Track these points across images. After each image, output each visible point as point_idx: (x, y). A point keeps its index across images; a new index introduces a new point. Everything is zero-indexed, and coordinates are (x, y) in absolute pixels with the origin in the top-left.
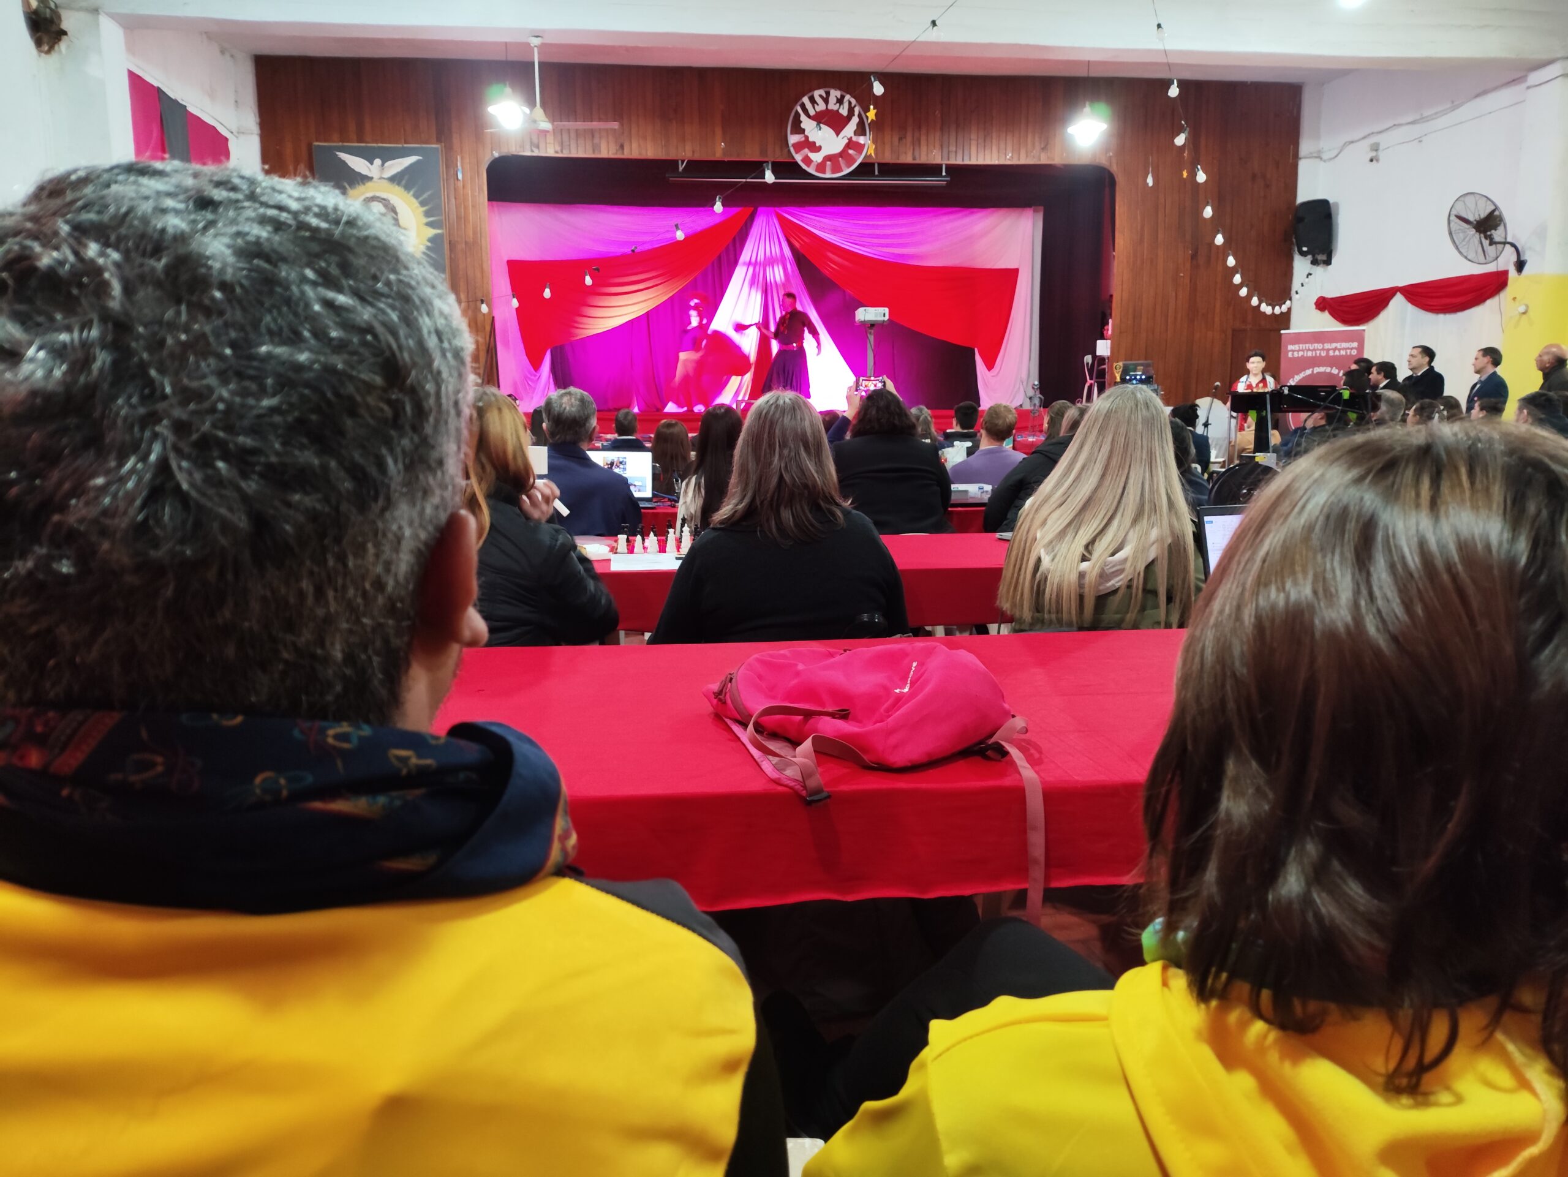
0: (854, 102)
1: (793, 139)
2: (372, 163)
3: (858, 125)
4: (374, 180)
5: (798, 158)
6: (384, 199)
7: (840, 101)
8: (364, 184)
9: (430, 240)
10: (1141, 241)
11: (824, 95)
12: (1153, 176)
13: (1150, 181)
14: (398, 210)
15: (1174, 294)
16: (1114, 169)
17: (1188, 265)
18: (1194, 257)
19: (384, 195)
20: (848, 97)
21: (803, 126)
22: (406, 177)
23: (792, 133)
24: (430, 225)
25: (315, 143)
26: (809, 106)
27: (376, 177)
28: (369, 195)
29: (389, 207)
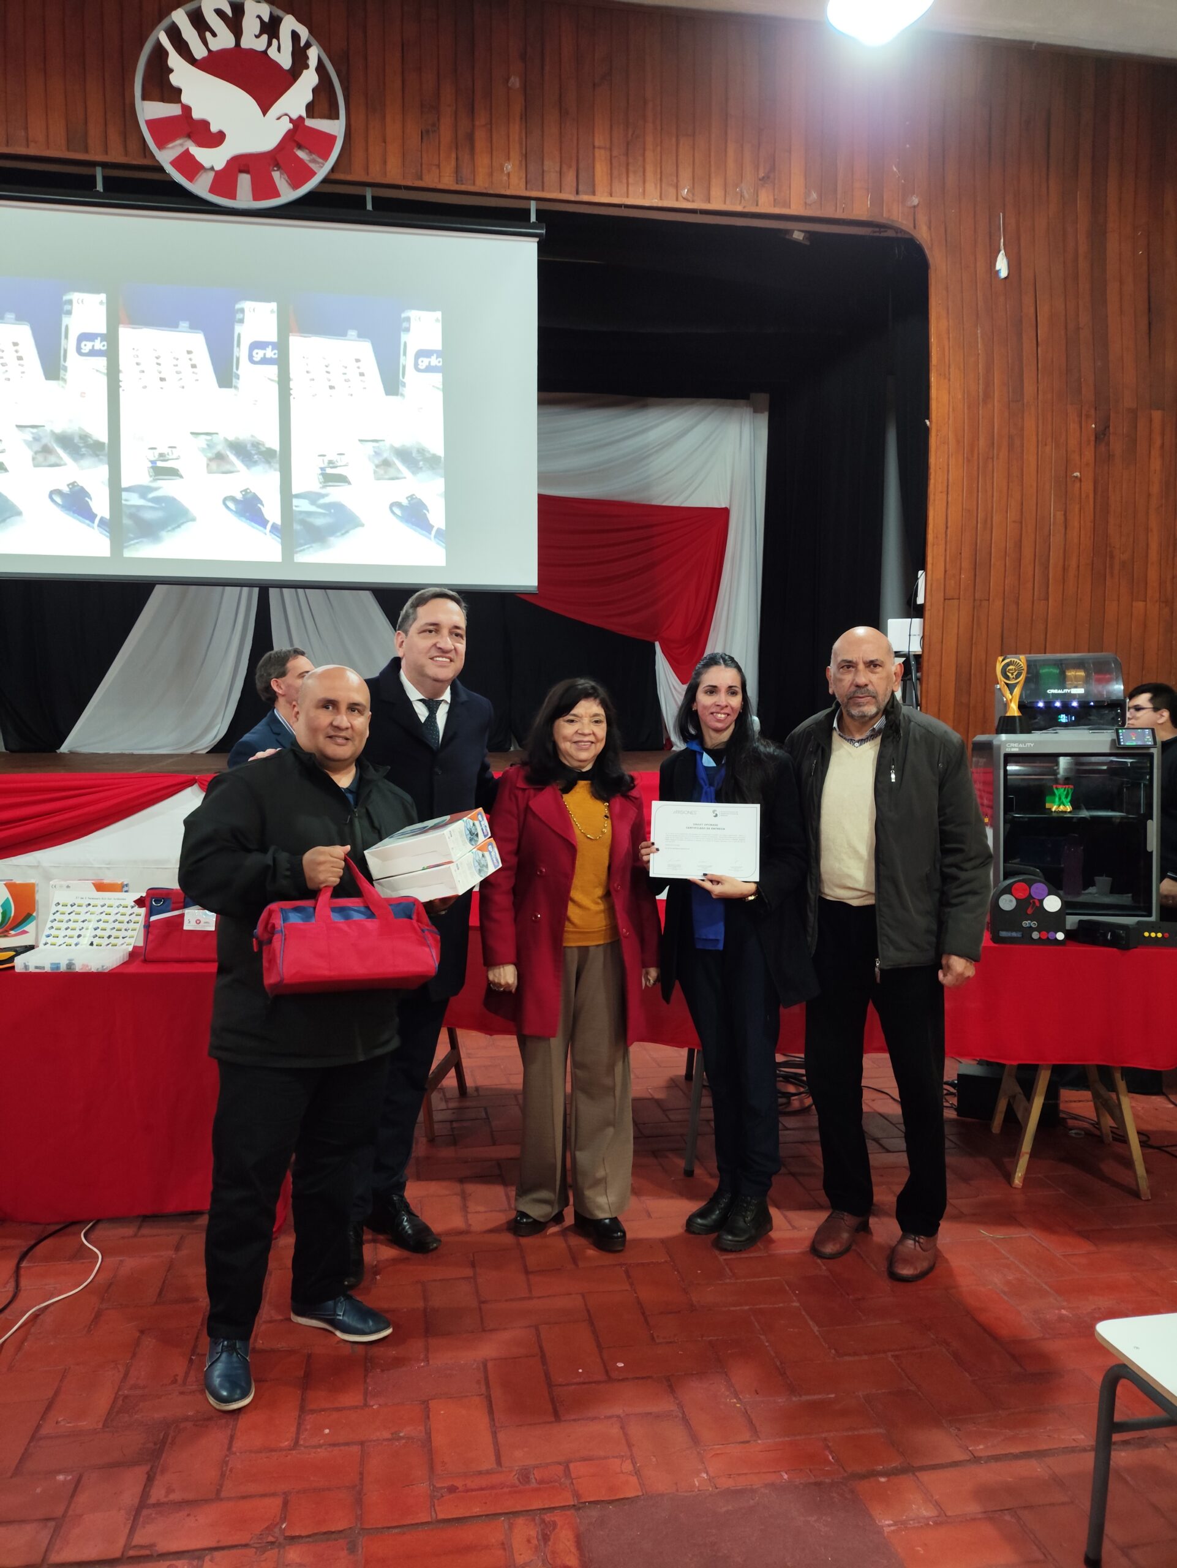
0: (304, 33)
1: (150, 110)
3: (315, 91)
5: (165, 157)
7: (271, 28)
10: (988, 396)
11: (229, 12)
12: (1006, 255)
13: (1002, 266)
15: (1060, 515)
16: (923, 235)
17: (1089, 454)
18: (1101, 436)
20: (289, 24)
21: (175, 79)
23: (145, 97)
26: (189, 33)
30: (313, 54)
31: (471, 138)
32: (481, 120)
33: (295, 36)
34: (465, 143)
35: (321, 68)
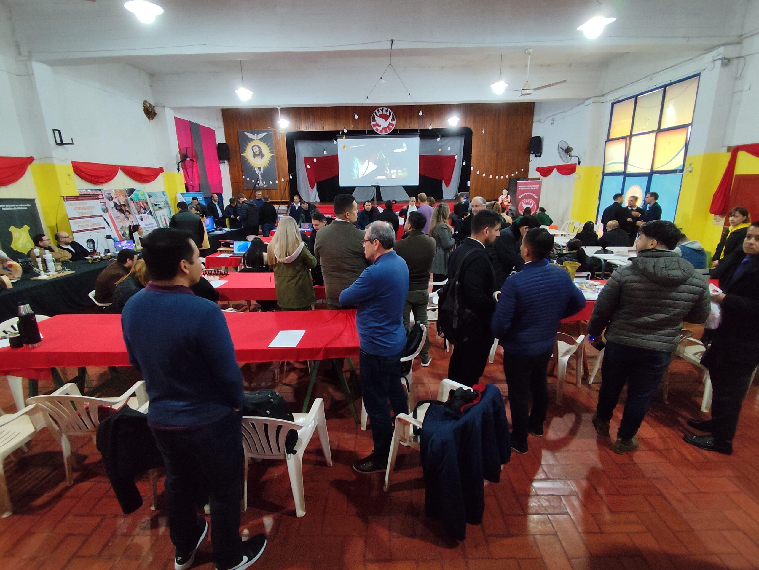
0: (391, 111)
1: (373, 123)
2: (254, 135)
3: (392, 118)
4: (255, 140)
5: (374, 129)
6: (258, 146)
7: (387, 111)
9: (271, 157)
10: (480, 151)
11: (382, 109)
12: (484, 130)
14: (262, 149)
15: (490, 167)
16: (472, 128)
17: (495, 158)
18: (497, 155)
19: (258, 144)
20: (389, 110)
21: (376, 119)
22: (264, 139)
23: (372, 121)
24: (270, 152)
25: (239, 130)
26: (377, 113)
27: (255, 139)
28: (254, 145)
29: (259, 148)
30: (392, 113)
31: (411, 122)
32: (412, 119)
33: (390, 111)
34: (410, 122)
35: (393, 115)
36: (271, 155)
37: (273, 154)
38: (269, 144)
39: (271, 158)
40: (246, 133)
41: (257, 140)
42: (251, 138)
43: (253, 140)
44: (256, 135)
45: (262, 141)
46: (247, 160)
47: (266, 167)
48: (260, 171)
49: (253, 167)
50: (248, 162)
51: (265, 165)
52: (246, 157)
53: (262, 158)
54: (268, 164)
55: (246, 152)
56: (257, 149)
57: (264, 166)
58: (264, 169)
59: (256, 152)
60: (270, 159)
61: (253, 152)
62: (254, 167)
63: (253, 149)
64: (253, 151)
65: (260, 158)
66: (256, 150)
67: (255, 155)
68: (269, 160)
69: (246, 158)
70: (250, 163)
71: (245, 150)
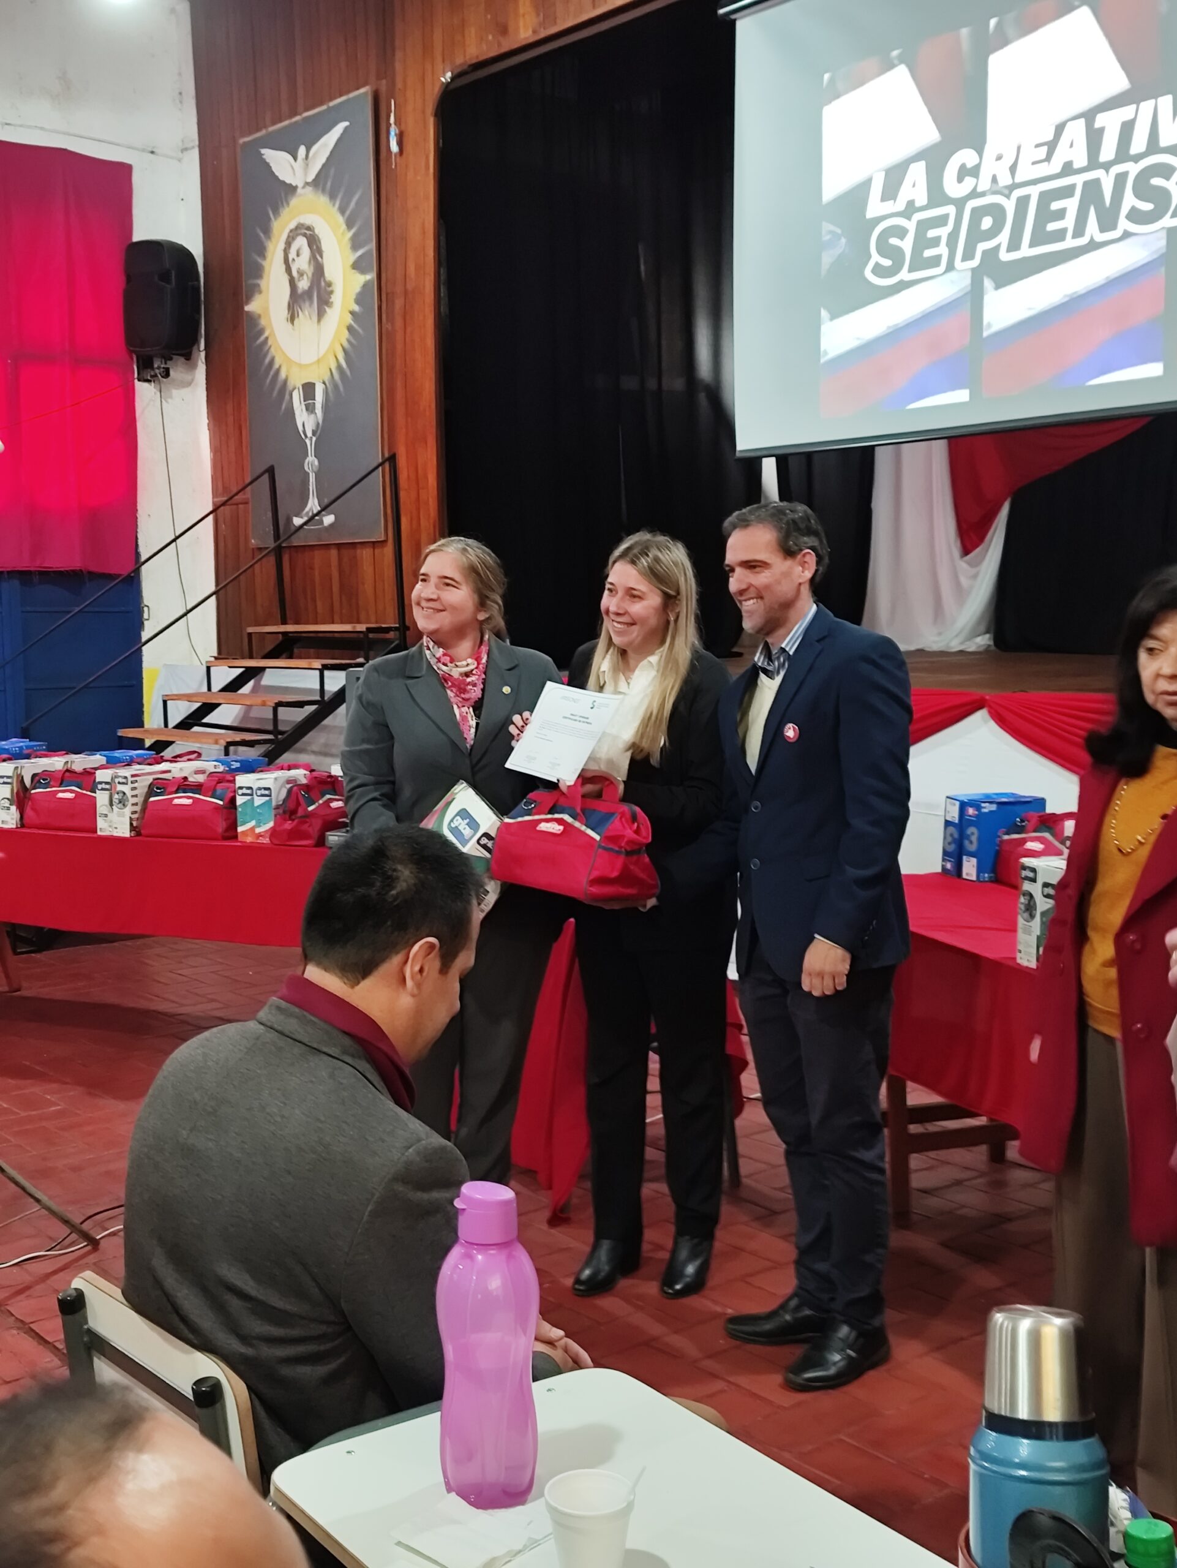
2: (295, 159)
4: (299, 191)
6: (309, 228)
8: (288, 204)
14: (324, 246)
19: (308, 219)
22: (332, 171)
24: (358, 266)
25: (242, 141)
27: (300, 185)
28: (292, 225)
29: (314, 242)
36: (360, 280)
37: (368, 277)
38: (353, 204)
39: (356, 308)
40: (269, 154)
41: (307, 184)
42: (284, 182)
43: (291, 189)
44: (302, 150)
45: (323, 191)
46: (267, 338)
47: (336, 376)
48: (310, 409)
49: (285, 382)
50: (267, 360)
51: (333, 366)
52: (263, 322)
53: (321, 314)
54: (344, 350)
55: (263, 283)
56: (306, 252)
57: (327, 377)
58: (326, 392)
59: (301, 274)
60: (352, 313)
61: (285, 279)
62: (291, 384)
63: (291, 257)
64: (288, 270)
65: (315, 318)
66: (302, 263)
67: (296, 299)
68: (349, 319)
69: (261, 332)
70: (276, 366)
71: (258, 272)
